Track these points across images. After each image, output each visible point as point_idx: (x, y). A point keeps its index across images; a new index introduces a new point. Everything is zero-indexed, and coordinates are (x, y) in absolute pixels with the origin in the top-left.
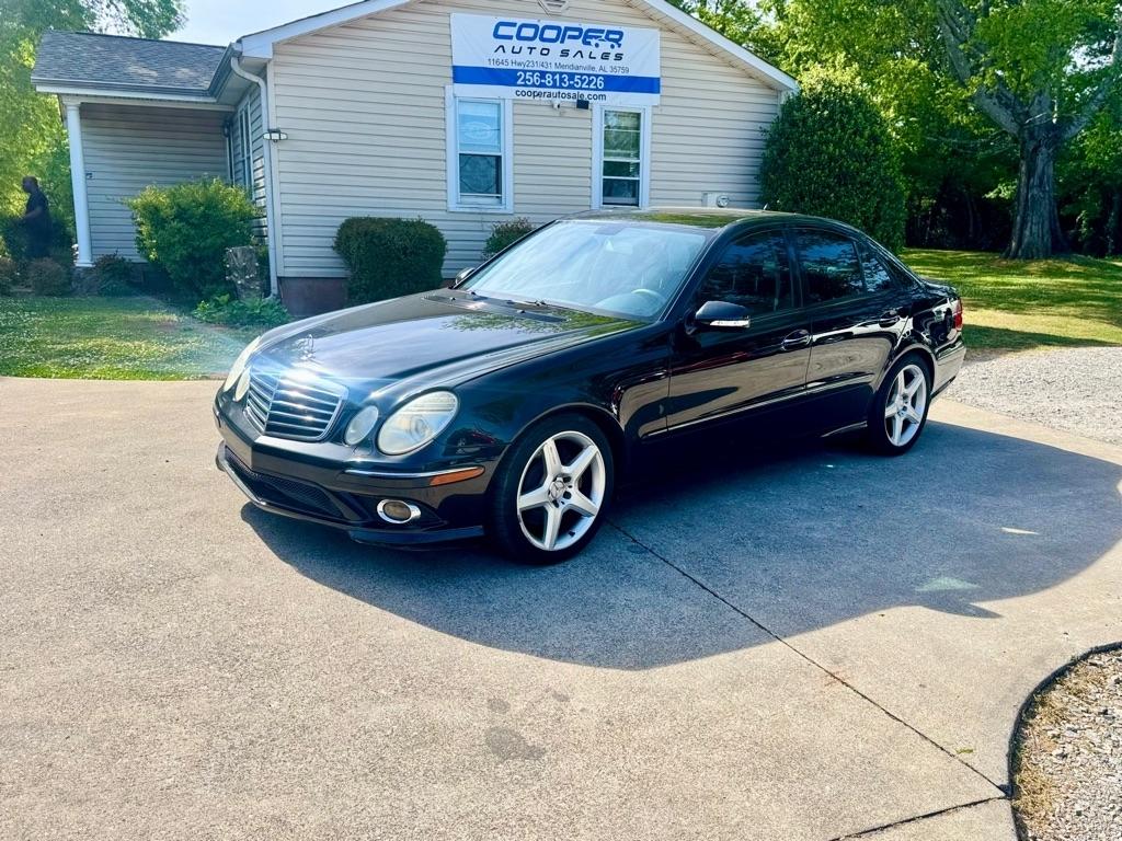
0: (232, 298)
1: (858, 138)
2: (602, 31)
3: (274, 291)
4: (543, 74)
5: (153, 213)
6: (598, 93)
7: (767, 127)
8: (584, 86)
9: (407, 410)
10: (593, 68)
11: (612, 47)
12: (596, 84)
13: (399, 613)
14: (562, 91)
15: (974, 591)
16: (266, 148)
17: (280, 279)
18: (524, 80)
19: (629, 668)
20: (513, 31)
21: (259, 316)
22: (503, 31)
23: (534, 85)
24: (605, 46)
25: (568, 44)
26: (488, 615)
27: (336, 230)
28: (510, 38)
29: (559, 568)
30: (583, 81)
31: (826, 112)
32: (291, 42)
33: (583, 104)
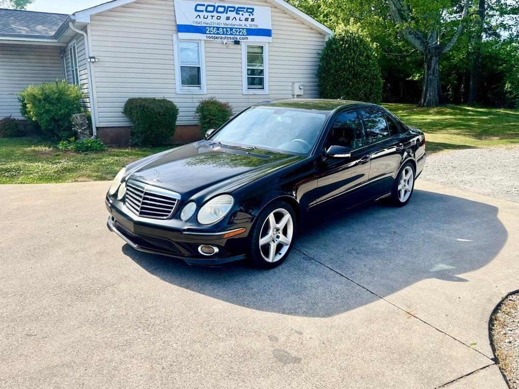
0: (76, 139)
1: (361, 57)
2: (244, 8)
3: (95, 133)
4: (218, 28)
5: (34, 98)
6: (244, 37)
7: (320, 52)
8: (237, 34)
9: (210, 204)
10: (241, 25)
11: (250, 15)
12: (243, 33)
13: (213, 296)
14: (227, 36)
15: (454, 269)
16: (88, 65)
17: (97, 128)
18: (210, 31)
19: (323, 317)
20: (203, 8)
21: (90, 147)
22: (199, 8)
23: (214, 34)
24: (246, 15)
25: (230, 14)
26: (253, 295)
27: (124, 104)
28: (202, 11)
29: (276, 270)
30: (237, 32)
31: (347, 45)
32: (98, 15)
33: (237, 43)
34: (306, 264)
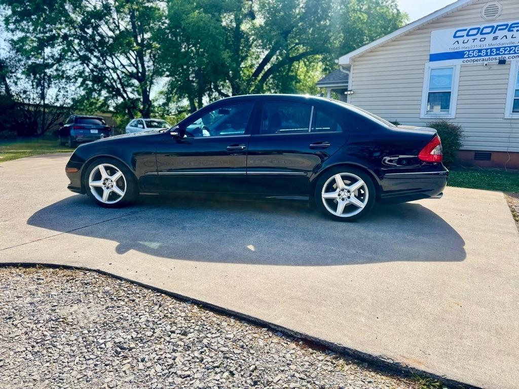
4: (480, 51)
6: (515, 55)
8: (506, 53)
10: (513, 43)
12: (515, 51)
14: (491, 57)
18: (468, 55)
20: (465, 33)
22: (458, 34)
23: (474, 56)
25: (498, 33)
28: (463, 36)
30: (505, 51)
33: (502, 62)
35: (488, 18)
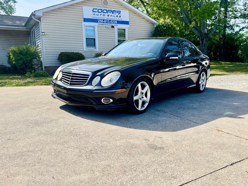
0: (35, 71)
1: (172, 34)
2: (116, 11)
3: (44, 70)
4: (104, 20)
5: (14, 52)
6: (116, 24)
7: (153, 32)
8: (113, 23)
10: (115, 19)
11: (119, 14)
12: (115, 23)
14: (108, 24)
16: (41, 37)
17: (45, 67)
18: (100, 21)
19: (172, 131)
20: (97, 11)
21: (41, 75)
22: (94, 10)
23: (102, 22)
24: (117, 14)
25: (109, 14)
27: (58, 55)
28: (96, 12)
30: (112, 22)
31: (165, 28)
32: (46, 12)
33: (113, 27)
34: (157, 112)
35: (105, 6)
